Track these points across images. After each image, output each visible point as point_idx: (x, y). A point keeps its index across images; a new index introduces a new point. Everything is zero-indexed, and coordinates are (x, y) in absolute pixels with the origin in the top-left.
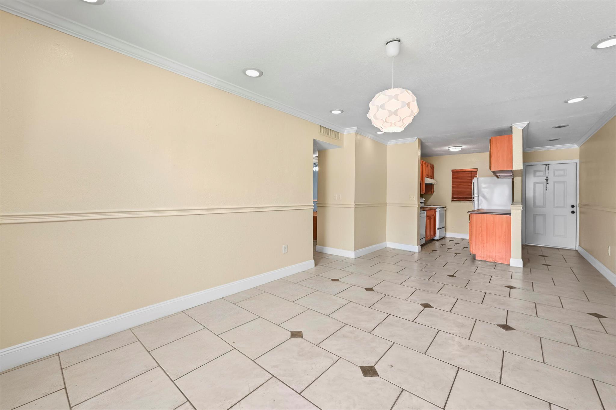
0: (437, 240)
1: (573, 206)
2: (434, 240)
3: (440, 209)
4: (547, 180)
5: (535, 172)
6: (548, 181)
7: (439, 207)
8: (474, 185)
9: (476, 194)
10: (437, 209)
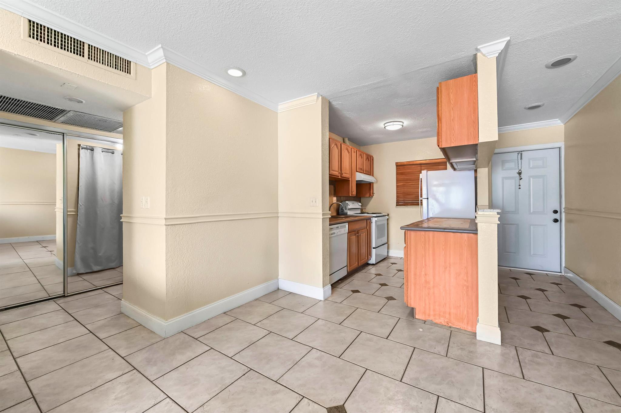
0: (373, 264)
1: (555, 212)
2: (368, 264)
3: (376, 219)
4: (520, 174)
5: (504, 162)
6: (522, 175)
7: (375, 215)
8: (421, 184)
9: (424, 196)
10: (372, 219)
